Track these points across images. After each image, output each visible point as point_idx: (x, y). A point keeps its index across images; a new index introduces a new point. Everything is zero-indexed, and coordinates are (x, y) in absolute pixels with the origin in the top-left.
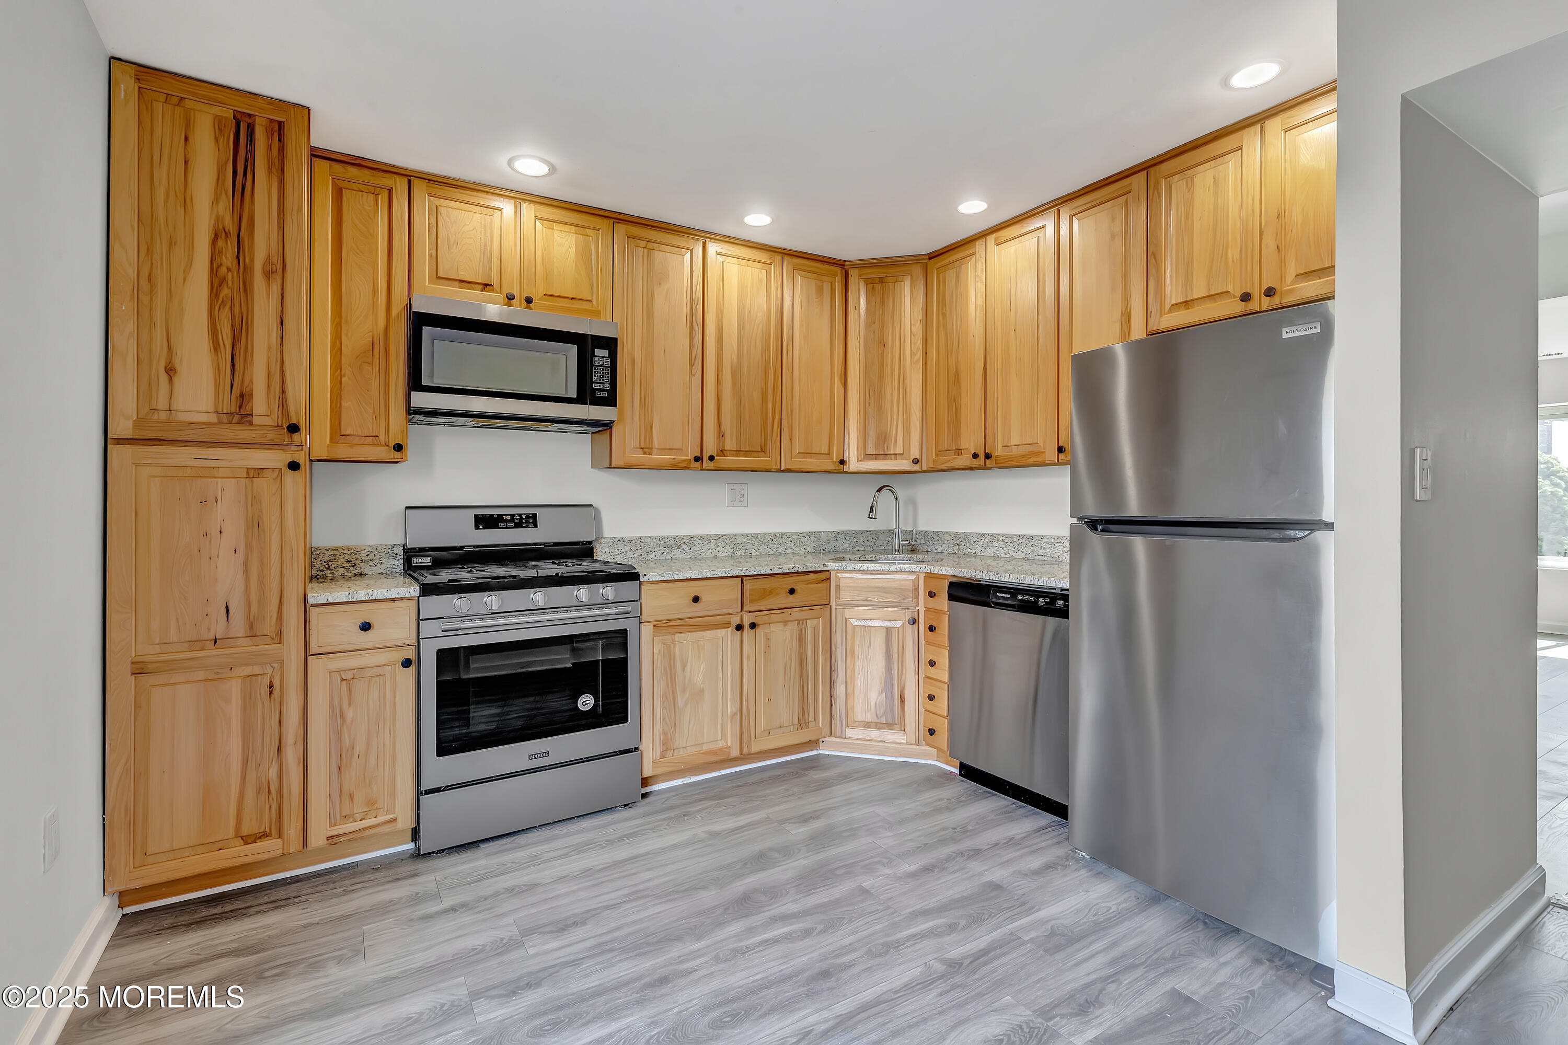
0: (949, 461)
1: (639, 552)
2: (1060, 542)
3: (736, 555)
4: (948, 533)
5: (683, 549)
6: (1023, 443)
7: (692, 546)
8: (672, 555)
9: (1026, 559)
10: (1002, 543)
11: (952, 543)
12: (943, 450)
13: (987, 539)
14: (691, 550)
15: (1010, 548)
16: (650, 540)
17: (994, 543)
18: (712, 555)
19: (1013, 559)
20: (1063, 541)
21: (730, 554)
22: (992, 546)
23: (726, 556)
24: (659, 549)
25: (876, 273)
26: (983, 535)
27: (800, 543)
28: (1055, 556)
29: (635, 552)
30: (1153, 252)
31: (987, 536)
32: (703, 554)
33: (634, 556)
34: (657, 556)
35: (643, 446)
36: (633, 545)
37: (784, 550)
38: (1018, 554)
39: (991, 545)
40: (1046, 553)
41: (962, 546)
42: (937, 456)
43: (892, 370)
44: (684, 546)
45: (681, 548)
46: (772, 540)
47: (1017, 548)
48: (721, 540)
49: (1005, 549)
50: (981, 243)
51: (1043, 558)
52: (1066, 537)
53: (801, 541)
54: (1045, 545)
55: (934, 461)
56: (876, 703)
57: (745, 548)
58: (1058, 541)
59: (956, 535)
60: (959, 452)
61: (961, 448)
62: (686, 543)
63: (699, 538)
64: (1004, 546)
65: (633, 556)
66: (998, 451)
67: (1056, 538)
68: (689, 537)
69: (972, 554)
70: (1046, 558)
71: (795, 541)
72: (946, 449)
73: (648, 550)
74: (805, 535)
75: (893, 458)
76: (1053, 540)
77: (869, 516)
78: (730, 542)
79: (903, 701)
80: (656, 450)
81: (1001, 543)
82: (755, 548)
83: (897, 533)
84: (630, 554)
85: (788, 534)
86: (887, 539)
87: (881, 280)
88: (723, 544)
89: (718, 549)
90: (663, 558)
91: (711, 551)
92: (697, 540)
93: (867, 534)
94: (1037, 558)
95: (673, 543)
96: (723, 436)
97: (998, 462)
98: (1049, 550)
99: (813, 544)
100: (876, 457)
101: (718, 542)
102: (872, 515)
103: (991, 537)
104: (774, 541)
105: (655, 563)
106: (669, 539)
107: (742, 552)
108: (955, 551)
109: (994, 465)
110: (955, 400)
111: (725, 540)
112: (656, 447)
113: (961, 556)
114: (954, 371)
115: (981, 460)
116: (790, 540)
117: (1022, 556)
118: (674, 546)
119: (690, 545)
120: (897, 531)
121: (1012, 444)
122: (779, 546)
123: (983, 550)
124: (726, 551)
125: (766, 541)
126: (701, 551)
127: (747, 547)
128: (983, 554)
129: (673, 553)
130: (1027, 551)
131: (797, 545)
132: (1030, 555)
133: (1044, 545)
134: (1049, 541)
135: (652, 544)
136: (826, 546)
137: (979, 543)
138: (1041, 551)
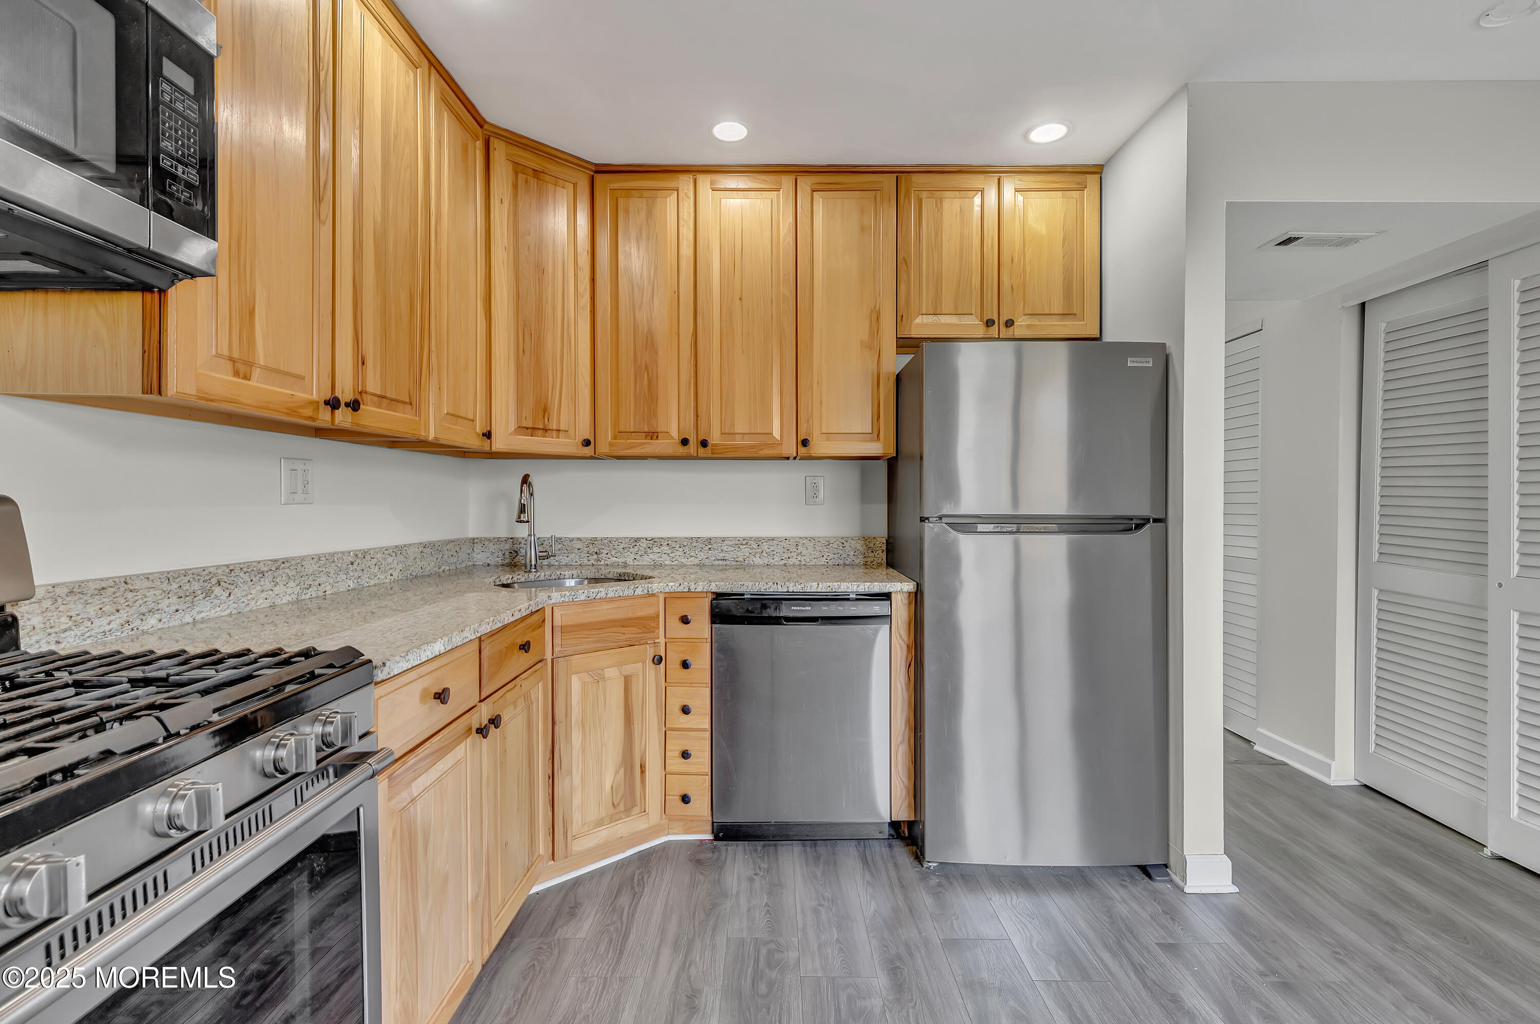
0: (637, 446)
1: (123, 615)
2: (747, 544)
3: (304, 597)
4: (579, 539)
5: (216, 597)
6: (753, 432)
7: (232, 587)
8: (194, 612)
9: (701, 566)
10: (668, 548)
11: (587, 552)
12: (628, 430)
13: (644, 544)
14: (232, 597)
15: (678, 553)
16: (147, 584)
17: (654, 549)
18: (267, 604)
19: (683, 566)
20: (750, 542)
21: (294, 597)
22: (651, 553)
23: (289, 603)
24: (166, 602)
25: (530, 160)
26: (637, 540)
27: (386, 565)
28: (741, 559)
29: (112, 618)
30: (904, 258)
31: (644, 541)
32: (253, 603)
33: (111, 627)
34: (164, 620)
35: (236, 355)
36: (106, 600)
37: (367, 580)
38: (689, 560)
39: (649, 551)
40: (727, 556)
41: (603, 555)
42: (615, 438)
43: (554, 309)
44: (217, 590)
45: (213, 596)
46: (352, 564)
47: (688, 552)
48: (280, 572)
49: (670, 555)
50: (688, 179)
51: (724, 563)
52: (753, 539)
53: (386, 563)
54: (727, 548)
55: (610, 444)
56: (612, 787)
57: (317, 583)
58: (744, 543)
59: (593, 541)
60: (653, 435)
61: (659, 431)
62: (222, 584)
63: (245, 570)
64: (669, 552)
65: (107, 628)
66: (715, 438)
67: (741, 539)
68: (228, 571)
69: (620, 564)
70: (728, 563)
71: (379, 564)
72: (632, 430)
73: (143, 609)
74: (390, 551)
75: (555, 437)
76: (738, 542)
77: (519, 517)
78: (294, 573)
79: (643, 771)
80: (258, 370)
81: (666, 548)
82: (331, 581)
83: (533, 542)
84: (102, 624)
85: (372, 552)
86: (468, 551)
87: (536, 173)
88: (284, 578)
89: (277, 590)
90: (177, 623)
91: (264, 595)
92: (242, 574)
93: (451, 545)
94: (717, 563)
95: (196, 586)
96: (363, 363)
97: (714, 451)
98: (732, 553)
99: (400, 567)
100: (532, 431)
101: (275, 574)
102: (524, 517)
103: (650, 542)
104: (355, 566)
105: (160, 638)
106: (188, 578)
107: (312, 592)
108: (592, 562)
109: (710, 455)
110: (646, 368)
111: (287, 571)
112: (262, 363)
113: (602, 567)
114: (645, 332)
115: (692, 448)
116: (374, 561)
117: (696, 561)
118: (199, 592)
119: (229, 587)
120: (533, 539)
121: (736, 432)
122: (360, 573)
123: (638, 557)
124: (289, 591)
125: (344, 566)
126: (249, 597)
127: (319, 581)
128: (637, 563)
129: (197, 609)
130: (702, 556)
131: (382, 569)
132: (707, 561)
133: (725, 548)
134: (732, 543)
135: (152, 592)
136: (413, 568)
137: (632, 550)
138: (722, 555)
